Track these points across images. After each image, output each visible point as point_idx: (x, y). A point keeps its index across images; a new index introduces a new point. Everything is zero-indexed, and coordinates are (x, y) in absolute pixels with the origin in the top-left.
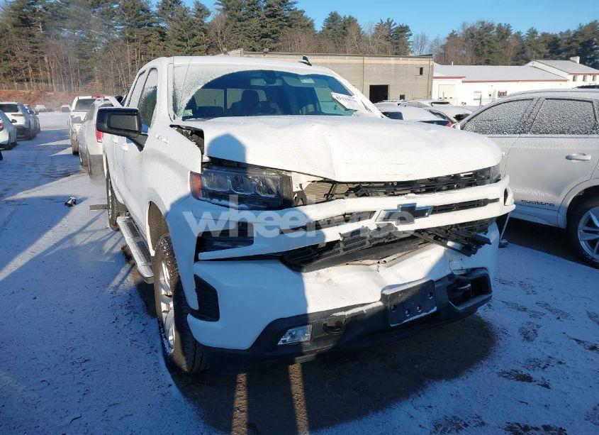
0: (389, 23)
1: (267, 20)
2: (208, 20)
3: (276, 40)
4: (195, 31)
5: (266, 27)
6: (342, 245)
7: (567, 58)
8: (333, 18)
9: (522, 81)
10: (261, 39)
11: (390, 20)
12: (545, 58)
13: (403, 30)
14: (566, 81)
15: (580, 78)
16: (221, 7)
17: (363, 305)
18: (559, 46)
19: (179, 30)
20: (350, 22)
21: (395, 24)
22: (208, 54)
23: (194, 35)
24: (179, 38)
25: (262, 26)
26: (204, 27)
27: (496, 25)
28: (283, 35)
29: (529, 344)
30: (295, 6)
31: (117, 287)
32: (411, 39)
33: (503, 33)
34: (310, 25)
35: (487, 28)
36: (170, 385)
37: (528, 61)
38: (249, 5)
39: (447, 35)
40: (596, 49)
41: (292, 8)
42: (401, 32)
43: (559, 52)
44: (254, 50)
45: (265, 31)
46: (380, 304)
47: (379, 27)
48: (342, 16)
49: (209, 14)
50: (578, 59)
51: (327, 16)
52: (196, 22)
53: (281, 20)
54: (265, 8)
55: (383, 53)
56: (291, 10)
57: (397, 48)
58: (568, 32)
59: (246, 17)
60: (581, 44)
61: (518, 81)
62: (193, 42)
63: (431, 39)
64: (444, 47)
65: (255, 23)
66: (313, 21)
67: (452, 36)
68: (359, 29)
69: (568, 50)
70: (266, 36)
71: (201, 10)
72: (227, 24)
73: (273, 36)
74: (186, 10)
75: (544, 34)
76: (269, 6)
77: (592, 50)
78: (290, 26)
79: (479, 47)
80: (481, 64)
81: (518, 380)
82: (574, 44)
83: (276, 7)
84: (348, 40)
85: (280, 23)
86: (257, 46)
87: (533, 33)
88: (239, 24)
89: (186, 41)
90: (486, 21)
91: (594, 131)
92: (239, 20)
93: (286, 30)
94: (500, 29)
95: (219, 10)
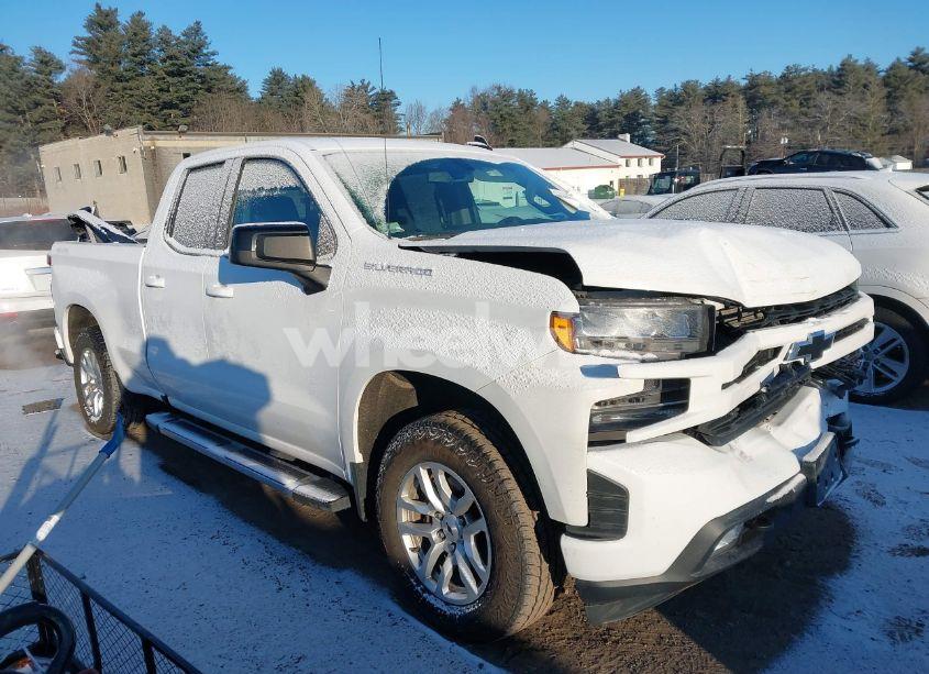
0: (364, 87)
1: (169, 79)
2: (61, 78)
3: (187, 114)
4: (38, 97)
5: (168, 91)
7: (614, 136)
8: (277, 79)
9: (564, 169)
10: (161, 110)
11: (366, 83)
12: (584, 136)
13: (386, 98)
14: (618, 166)
15: (634, 161)
16: (84, 58)
18: (598, 120)
19: (8, 95)
20: (304, 86)
21: (373, 88)
22: (67, 137)
23: (37, 104)
24: (9, 108)
25: (161, 90)
26: (55, 90)
27: (517, 92)
28: (199, 104)
30: (216, 58)
32: (399, 110)
33: (527, 103)
34: (240, 90)
35: (507, 95)
37: (564, 142)
38: (135, 55)
39: (451, 106)
40: (644, 123)
41: (210, 63)
42: (385, 100)
43: (600, 129)
44: (150, 128)
45: (165, 97)
47: (351, 92)
48: (291, 75)
49: (61, 68)
50: (628, 136)
51: (267, 75)
52: (38, 82)
53: (192, 80)
54: (164, 61)
55: (362, 131)
56: (208, 65)
57: (381, 123)
58: (608, 100)
59: (130, 74)
60: (626, 117)
61: (559, 169)
62: (37, 114)
63: (430, 109)
64: (447, 122)
65: (148, 84)
66: (244, 82)
67: (457, 106)
68: (320, 96)
69: (611, 124)
70: (169, 105)
71: (47, 62)
72: (97, 86)
73: (182, 106)
74: (18, 60)
75: (577, 104)
76: (170, 58)
77: (640, 125)
78: (209, 90)
79: (499, 123)
80: (503, 146)
82: (617, 117)
83: (183, 60)
84: (304, 110)
85: (191, 85)
86: (156, 122)
87: (563, 102)
88: (118, 86)
89: (23, 112)
90: (502, 85)
92: (119, 79)
93: (202, 96)
94: (521, 96)
95: (79, 62)
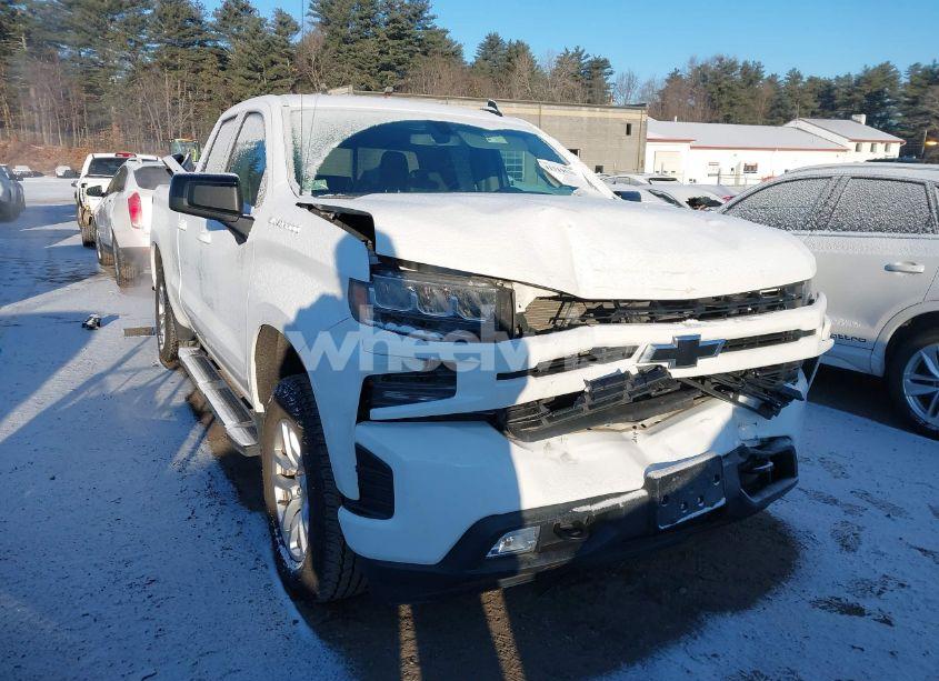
0: (578, 55)
1: (390, 42)
2: (296, 39)
3: (403, 75)
4: (275, 56)
5: (388, 53)
6: (587, 398)
7: (847, 117)
8: (492, 43)
9: (780, 149)
10: (379, 71)
11: (580, 50)
12: (813, 115)
13: (600, 66)
14: (845, 151)
15: (866, 146)
16: (318, 20)
17: (618, 495)
18: (834, 98)
19: (249, 54)
20: (519, 50)
21: (587, 56)
22: (295, 93)
23: (273, 63)
24: (250, 65)
25: (381, 52)
26: (289, 50)
27: (740, 64)
28: (414, 66)
29: (850, 556)
30: (435, 22)
31: (188, 460)
32: (611, 79)
33: (751, 75)
34: (456, 54)
35: (728, 68)
36: (296, 622)
37: (788, 119)
38: (361, 18)
39: (667, 77)
40: (889, 104)
41: (429, 26)
42: (597, 68)
43: (834, 108)
44: (368, 89)
45: (385, 59)
46: (644, 493)
47: (563, 60)
48: (506, 41)
49: (297, 29)
50: (863, 118)
51: (483, 40)
52: (277, 41)
53: (410, 43)
54: (387, 24)
55: (569, 99)
56: (426, 28)
57: (591, 92)
58: (848, 76)
59: (358, 37)
60: (868, 96)
61: (774, 149)
62: (271, 73)
63: (643, 79)
64: (663, 94)
65: (370, 47)
66: (460, 46)
67: (674, 78)
68: (532, 62)
69: (848, 103)
70: (388, 67)
71: (285, 23)
72: (326, 47)
73: (399, 68)
74: (262, 21)
75: (811, 80)
76: (393, 21)
77: (884, 105)
78: (425, 54)
79: (715, 96)
80: (717, 122)
81: (842, 613)
82: (856, 95)
83: (405, 23)
84: (514, 76)
85: (409, 48)
86: (373, 84)
87: (795, 77)
88: (345, 47)
89: (261, 70)
90: (725, 56)
91: (929, 229)
92: (345, 41)
93: (418, 58)
94: (746, 69)
95: (313, 24)
